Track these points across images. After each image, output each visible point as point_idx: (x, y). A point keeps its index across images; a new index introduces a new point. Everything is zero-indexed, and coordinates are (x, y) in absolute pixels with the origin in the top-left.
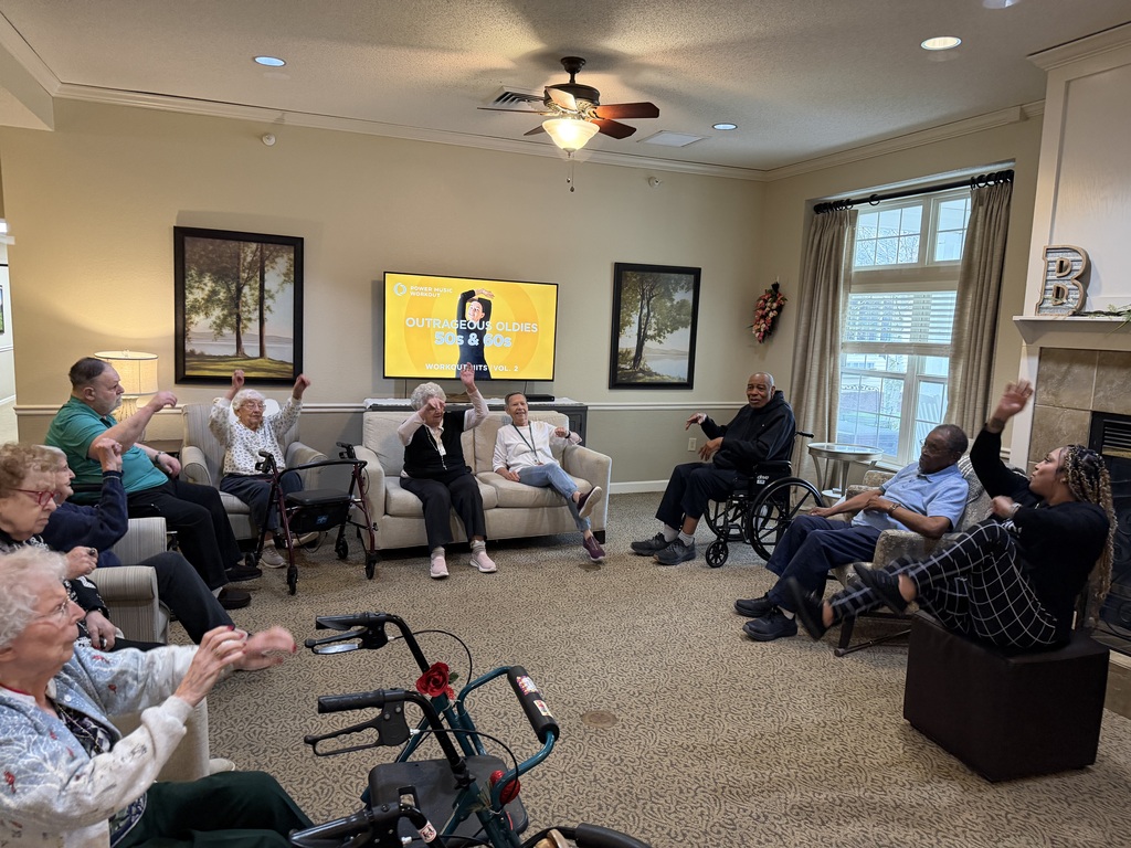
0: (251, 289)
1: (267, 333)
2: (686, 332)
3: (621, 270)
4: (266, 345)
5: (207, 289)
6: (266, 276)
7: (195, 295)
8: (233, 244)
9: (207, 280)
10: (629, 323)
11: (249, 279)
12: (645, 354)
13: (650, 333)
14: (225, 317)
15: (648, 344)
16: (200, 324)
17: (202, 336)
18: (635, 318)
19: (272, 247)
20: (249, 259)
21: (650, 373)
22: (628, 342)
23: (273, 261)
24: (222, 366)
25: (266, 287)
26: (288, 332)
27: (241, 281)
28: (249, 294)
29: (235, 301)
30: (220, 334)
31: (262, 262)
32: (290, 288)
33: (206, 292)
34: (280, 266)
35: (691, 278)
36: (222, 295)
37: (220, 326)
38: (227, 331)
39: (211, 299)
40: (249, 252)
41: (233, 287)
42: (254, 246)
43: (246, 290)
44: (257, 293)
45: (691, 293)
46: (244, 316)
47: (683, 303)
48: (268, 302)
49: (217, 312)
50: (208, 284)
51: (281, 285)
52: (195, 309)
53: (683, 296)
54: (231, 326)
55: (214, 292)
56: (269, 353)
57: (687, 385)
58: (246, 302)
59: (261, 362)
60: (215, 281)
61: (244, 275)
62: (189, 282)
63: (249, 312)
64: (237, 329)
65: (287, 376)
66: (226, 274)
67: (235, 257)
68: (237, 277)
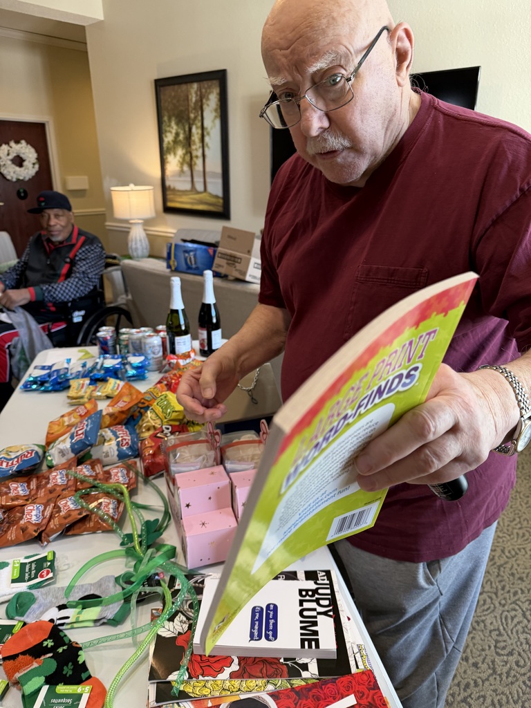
0: (197, 128)
1: (208, 169)
4: (208, 180)
5: (174, 131)
6: (205, 114)
7: (169, 138)
8: (184, 87)
9: (173, 124)
11: (196, 118)
14: (185, 155)
16: (172, 163)
19: (206, 84)
20: (194, 99)
23: (208, 99)
24: (185, 199)
25: (206, 124)
26: (219, 170)
27: (191, 122)
28: (196, 132)
29: (189, 140)
30: (183, 171)
31: (201, 101)
32: (218, 122)
33: (174, 135)
34: (213, 100)
36: (181, 137)
37: (182, 164)
38: (186, 168)
39: (176, 141)
40: (194, 92)
41: (187, 129)
42: (195, 86)
43: (194, 130)
44: (200, 131)
46: (194, 153)
48: (207, 139)
49: (180, 152)
50: (174, 127)
51: (213, 121)
52: (169, 150)
54: (187, 163)
55: (177, 134)
58: (194, 141)
59: (204, 196)
60: (177, 124)
61: (192, 116)
62: (164, 127)
63: (196, 147)
64: (191, 166)
65: (220, 209)
66: (183, 119)
67: (187, 99)
68: (189, 118)
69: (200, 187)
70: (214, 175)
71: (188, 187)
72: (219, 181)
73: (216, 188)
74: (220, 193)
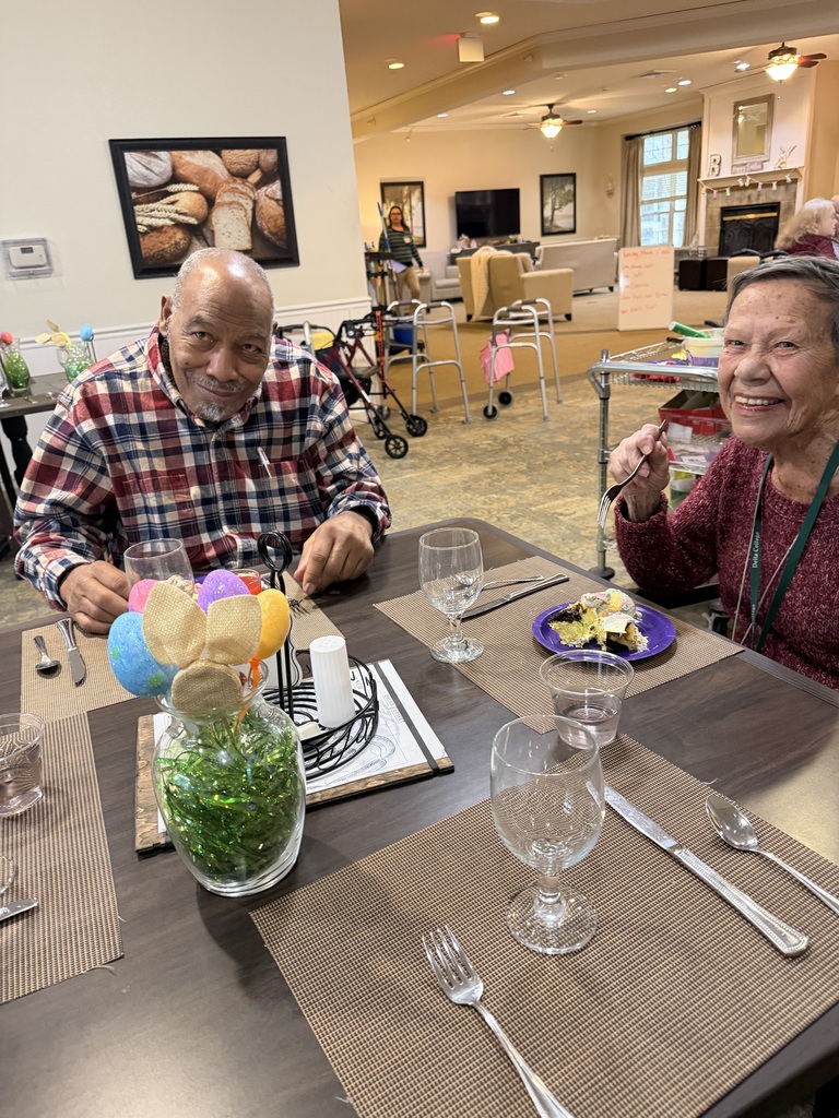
0: (407, 206)
2: (571, 205)
3: (543, 177)
8: (400, 187)
10: (548, 203)
11: (406, 202)
12: (555, 218)
13: (557, 207)
15: (556, 213)
18: (550, 201)
19: (412, 187)
20: (405, 194)
21: (557, 227)
22: (548, 213)
23: (414, 193)
25: (412, 205)
26: (421, 224)
28: (406, 208)
32: (420, 204)
34: (417, 194)
35: (571, 178)
40: (406, 189)
42: (407, 187)
44: (409, 207)
45: (572, 187)
47: (569, 191)
48: (413, 209)
51: (417, 203)
53: (569, 188)
57: (573, 231)
61: (404, 200)
65: (422, 243)
67: (401, 193)
70: (418, 228)
72: (421, 230)
74: (421, 235)
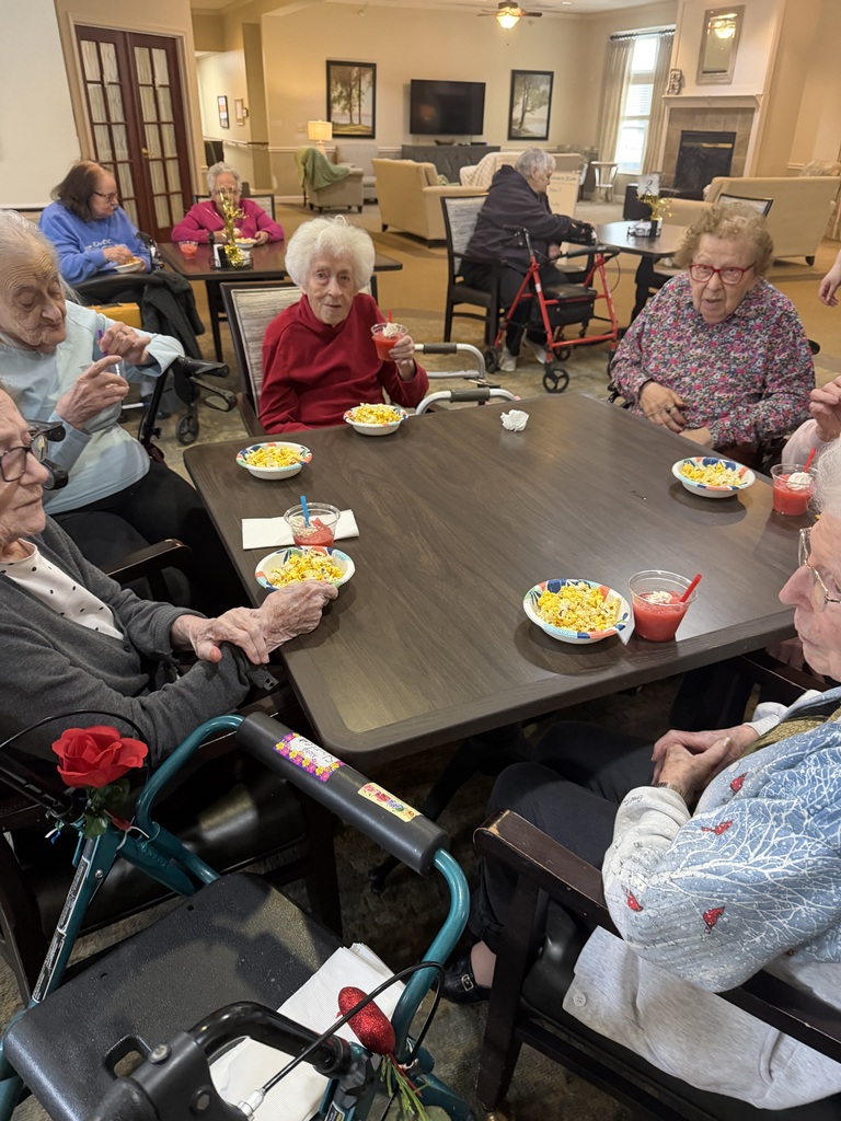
0: (356, 90)
1: (362, 112)
2: (546, 108)
3: (515, 73)
4: (361, 118)
5: (339, 90)
6: (362, 83)
7: (335, 94)
8: (349, 68)
9: (339, 86)
10: (518, 103)
12: (525, 120)
13: (528, 109)
14: (346, 105)
15: (527, 115)
16: (337, 108)
17: (337, 114)
18: (521, 101)
19: (363, 69)
20: (355, 75)
21: (527, 131)
22: (517, 114)
23: (364, 76)
24: (345, 129)
26: (371, 113)
27: (352, 87)
28: (355, 93)
29: (349, 96)
30: (344, 113)
31: (360, 76)
33: (339, 92)
34: (368, 77)
35: (549, 77)
36: (344, 94)
37: (344, 109)
38: (347, 111)
39: (340, 96)
40: (355, 72)
41: (349, 90)
42: (357, 68)
43: (354, 91)
45: (549, 86)
46: (353, 104)
48: (362, 97)
49: (343, 102)
50: (339, 88)
51: (367, 88)
52: (335, 101)
53: (545, 88)
54: (348, 109)
55: (341, 93)
56: (363, 122)
57: (546, 138)
58: (353, 97)
59: (359, 127)
60: (342, 87)
61: (353, 83)
62: (332, 87)
63: (355, 101)
64: (350, 111)
65: (370, 133)
66: (346, 83)
67: (350, 74)
68: (350, 85)
69: (356, 121)
70: (366, 115)
71: (348, 122)
72: (371, 119)
73: (367, 122)
74: (370, 125)
